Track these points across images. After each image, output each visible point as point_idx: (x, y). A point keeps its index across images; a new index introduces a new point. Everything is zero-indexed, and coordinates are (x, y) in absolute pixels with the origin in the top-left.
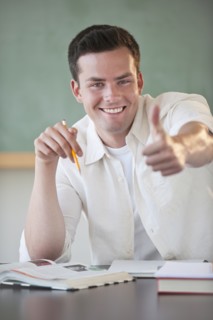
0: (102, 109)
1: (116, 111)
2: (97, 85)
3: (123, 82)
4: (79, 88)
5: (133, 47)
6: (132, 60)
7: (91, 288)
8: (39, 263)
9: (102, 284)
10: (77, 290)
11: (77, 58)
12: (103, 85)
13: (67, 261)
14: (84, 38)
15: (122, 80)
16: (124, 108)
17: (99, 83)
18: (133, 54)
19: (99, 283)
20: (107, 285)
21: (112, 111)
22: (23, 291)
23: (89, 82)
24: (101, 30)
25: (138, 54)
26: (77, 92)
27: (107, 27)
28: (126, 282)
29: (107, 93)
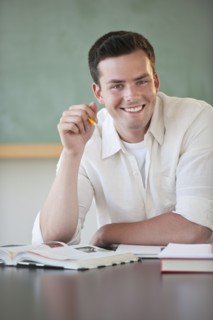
0: (123, 109)
1: (137, 109)
2: (118, 86)
3: (141, 82)
4: (100, 90)
5: (148, 50)
6: (148, 62)
7: (99, 267)
8: (52, 245)
9: (110, 264)
10: (87, 269)
11: (98, 63)
12: (123, 86)
13: (78, 244)
14: (103, 45)
15: (140, 81)
16: (144, 106)
17: (119, 84)
18: (149, 56)
19: (108, 263)
20: (114, 265)
21: (132, 110)
22: (38, 270)
23: (110, 85)
24: (118, 36)
25: (153, 55)
26: (98, 94)
27: (123, 33)
28: (132, 262)
29: (127, 94)
